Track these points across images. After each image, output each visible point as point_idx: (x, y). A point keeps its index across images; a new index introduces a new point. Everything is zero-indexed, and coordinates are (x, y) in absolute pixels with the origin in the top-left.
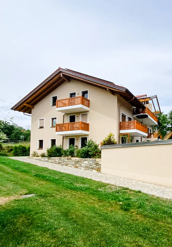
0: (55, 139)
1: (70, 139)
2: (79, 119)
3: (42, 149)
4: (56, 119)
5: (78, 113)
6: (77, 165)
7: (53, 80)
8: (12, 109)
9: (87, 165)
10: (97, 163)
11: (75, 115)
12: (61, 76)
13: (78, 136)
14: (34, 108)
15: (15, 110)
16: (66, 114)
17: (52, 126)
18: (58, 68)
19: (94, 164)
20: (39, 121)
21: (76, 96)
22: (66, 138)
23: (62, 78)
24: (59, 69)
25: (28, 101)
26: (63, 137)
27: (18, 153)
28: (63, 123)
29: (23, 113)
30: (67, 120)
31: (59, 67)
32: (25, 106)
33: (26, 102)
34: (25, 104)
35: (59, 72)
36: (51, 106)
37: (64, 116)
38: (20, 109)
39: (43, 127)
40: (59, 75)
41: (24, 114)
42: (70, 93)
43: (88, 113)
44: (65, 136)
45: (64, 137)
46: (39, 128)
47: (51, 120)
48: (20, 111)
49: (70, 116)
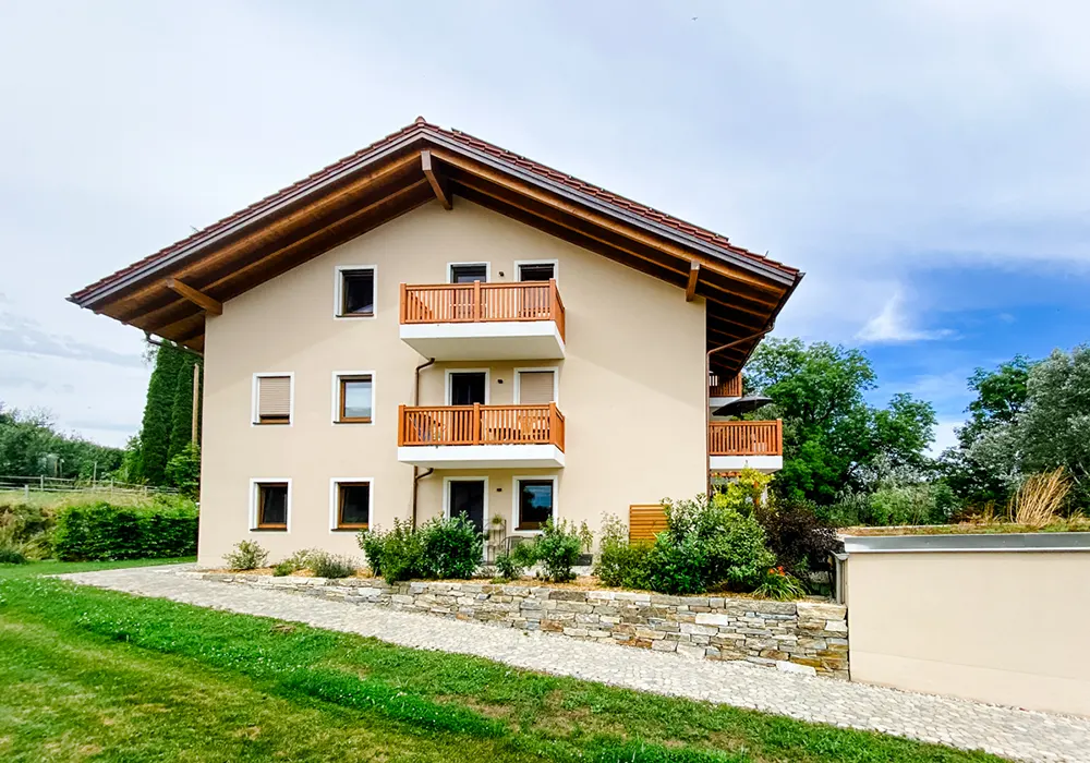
0: (366, 485)
1: (455, 486)
2: (503, 394)
3: (285, 530)
4: (370, 380)
5: (505, 365)
6: (642, 632)
7: (374, 177)
8: (77, 298)
9: (729, 636)
10: (808, 625)
11: (486, 371)
12: (427, 166)
13: (501, 472)
14: (219, 312)
15: (97, 307)
16: (433, 360)
17: (341, 418)
18: (413, 122)
19: (781, 626)
20: (255, 385)
21: (488, 281)
22: (435, 479)
23: (425, 176)
24: (415, 127)
25: (196, 267)
26: (416, 474)
27: (92, 544)
28: (413, 405)
29: (142, 333)
30: (439, 393)
31: (420, 118)
32: (172, 295)
33: (182, 274)
34: (172, 283)
35: (418, 139)
36: (336, 313)
37: (418, 369)
38: (135, 307)
39: (287, 417)
40: (411, 158)
41: (148, 338)
42: (455, 263)
43: (556, 369)
44: (431, 470)
45: (424, 475)
46: (258, 421)
47: (336, 384)
48: (125, 318)
49: (453, 374)
